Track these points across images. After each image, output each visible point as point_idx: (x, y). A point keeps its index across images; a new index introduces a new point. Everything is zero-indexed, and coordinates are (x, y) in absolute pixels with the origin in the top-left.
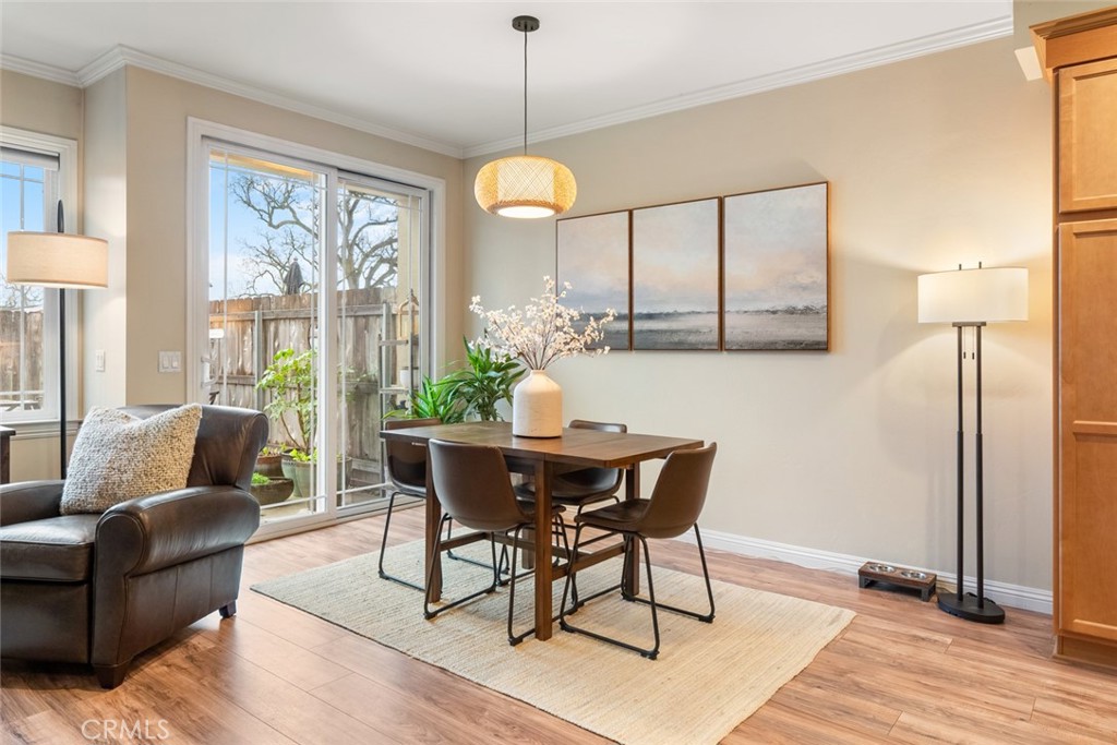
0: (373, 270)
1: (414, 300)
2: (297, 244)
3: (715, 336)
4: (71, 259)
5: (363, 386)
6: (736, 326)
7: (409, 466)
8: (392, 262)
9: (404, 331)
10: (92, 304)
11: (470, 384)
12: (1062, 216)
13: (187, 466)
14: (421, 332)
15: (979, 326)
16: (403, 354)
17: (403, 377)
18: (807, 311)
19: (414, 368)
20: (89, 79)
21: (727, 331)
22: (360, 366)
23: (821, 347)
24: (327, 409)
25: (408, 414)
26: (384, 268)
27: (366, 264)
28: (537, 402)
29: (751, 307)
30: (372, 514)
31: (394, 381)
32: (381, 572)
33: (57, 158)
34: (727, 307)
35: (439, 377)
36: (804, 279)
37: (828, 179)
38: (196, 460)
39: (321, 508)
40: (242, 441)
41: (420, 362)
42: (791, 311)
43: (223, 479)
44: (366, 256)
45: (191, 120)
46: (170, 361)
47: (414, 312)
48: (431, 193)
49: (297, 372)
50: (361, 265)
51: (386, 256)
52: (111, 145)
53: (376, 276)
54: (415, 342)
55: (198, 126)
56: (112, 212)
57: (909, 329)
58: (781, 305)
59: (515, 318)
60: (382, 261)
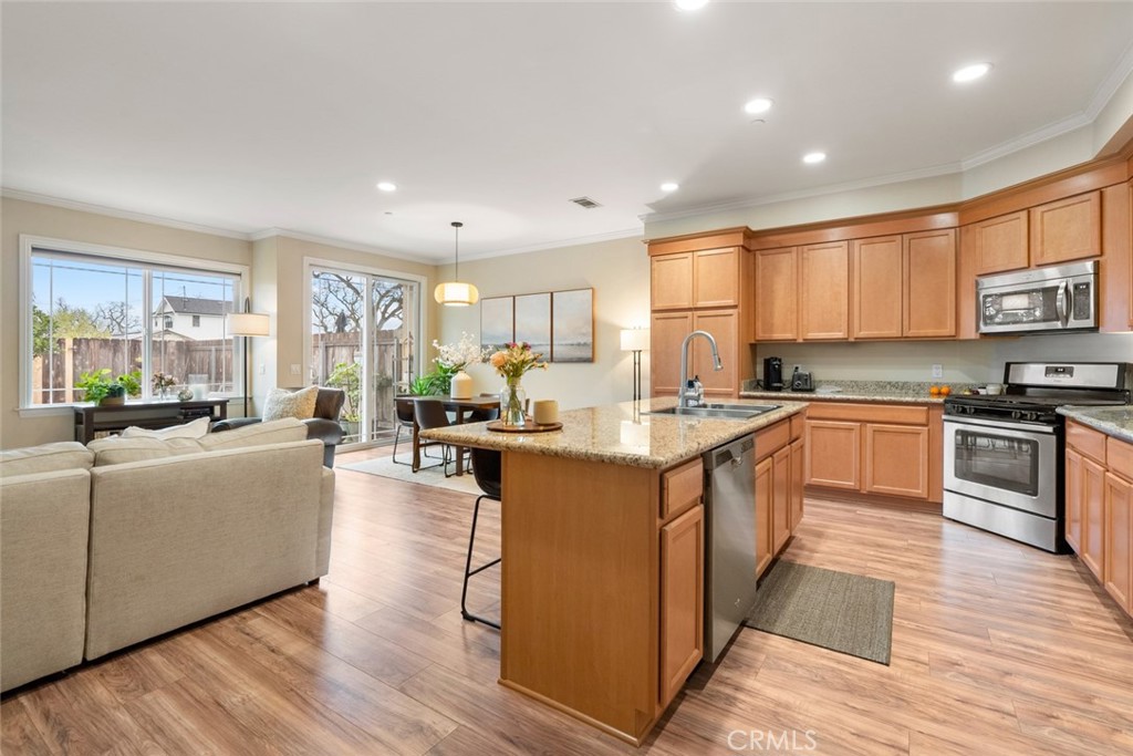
0: (387, 307)
1: (411, 337)
2: (332, 288)
3: (549, 356)
4: (250, 324)
5: (384, 383)
6: (559, 351)
7: (405, 413)
8: (400, 301)
9: (406, 354)
10: (255, 343)
11: (438, 379)
12: (653, 311)
13: (313, 410)
14: (414, 354)
15: (640, 351)
16: (405, 365)
17: (405, 377)
18: (585, 344)
19: (410, 372)
20: (256, 238)
21: (554, 355)
22: (382, 371)
23: (590, 360)
24: (365, 393)
25: (408, 392)
26: (395, 305)
27: (382, 303)
28: (461, 384)
29: (564, 343)
30: (389, 444)
31: (401, 379)
32: (394, 461)
33: (240, 275)
34: (554, 342)
35: (423, 376)
36: (584, 331)
37: (595, 287)
38: (316, 409)
39: (364, 440)
40: (335, 402)
41: (413, 369)
42: (579, 345)
43: (327, 416)
44: (382, 297)
45: (305, 258)
46: (295, 368)
47: (411, 343)
48: (420, 284)
49: (348, 375)
50: (379, 303)
51: (396, 296)
52: (268, 263)
53: (390, 310)
54: (411, 359)
55: (308, 260)
56: (268, 301)
57: (618, 354)
58: (575, 342)
59: (452, 349)
60: (394, 300)
